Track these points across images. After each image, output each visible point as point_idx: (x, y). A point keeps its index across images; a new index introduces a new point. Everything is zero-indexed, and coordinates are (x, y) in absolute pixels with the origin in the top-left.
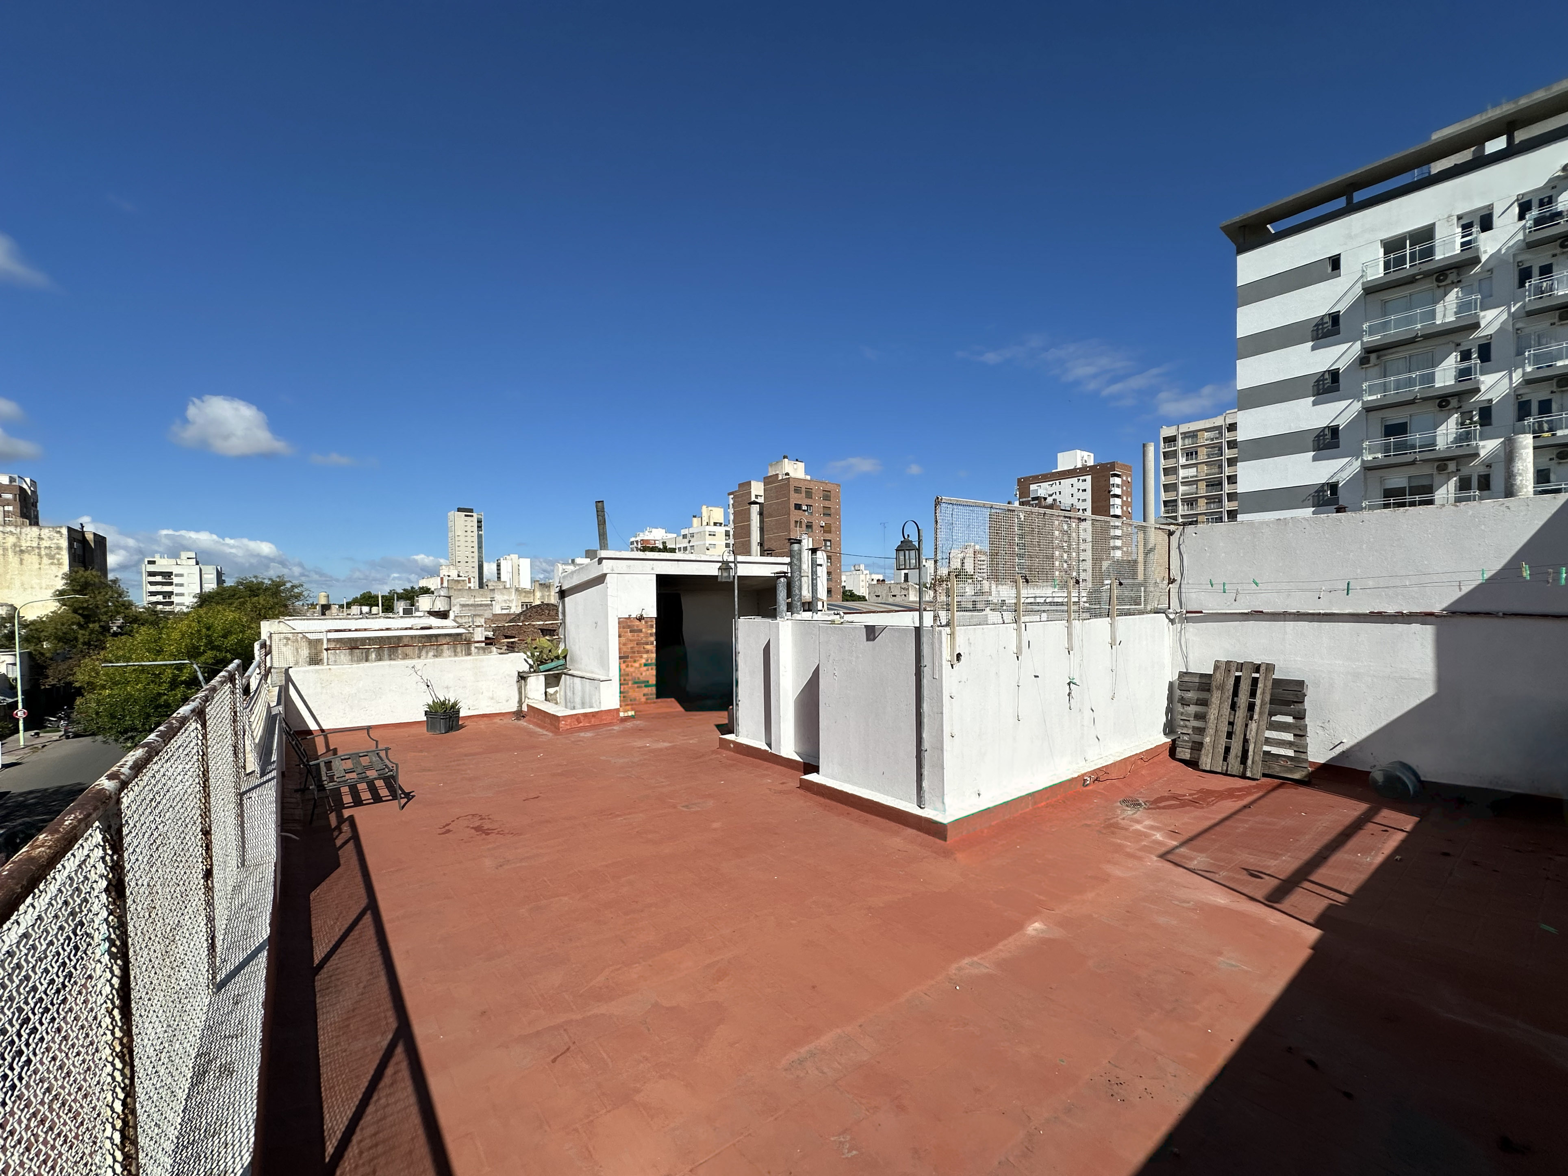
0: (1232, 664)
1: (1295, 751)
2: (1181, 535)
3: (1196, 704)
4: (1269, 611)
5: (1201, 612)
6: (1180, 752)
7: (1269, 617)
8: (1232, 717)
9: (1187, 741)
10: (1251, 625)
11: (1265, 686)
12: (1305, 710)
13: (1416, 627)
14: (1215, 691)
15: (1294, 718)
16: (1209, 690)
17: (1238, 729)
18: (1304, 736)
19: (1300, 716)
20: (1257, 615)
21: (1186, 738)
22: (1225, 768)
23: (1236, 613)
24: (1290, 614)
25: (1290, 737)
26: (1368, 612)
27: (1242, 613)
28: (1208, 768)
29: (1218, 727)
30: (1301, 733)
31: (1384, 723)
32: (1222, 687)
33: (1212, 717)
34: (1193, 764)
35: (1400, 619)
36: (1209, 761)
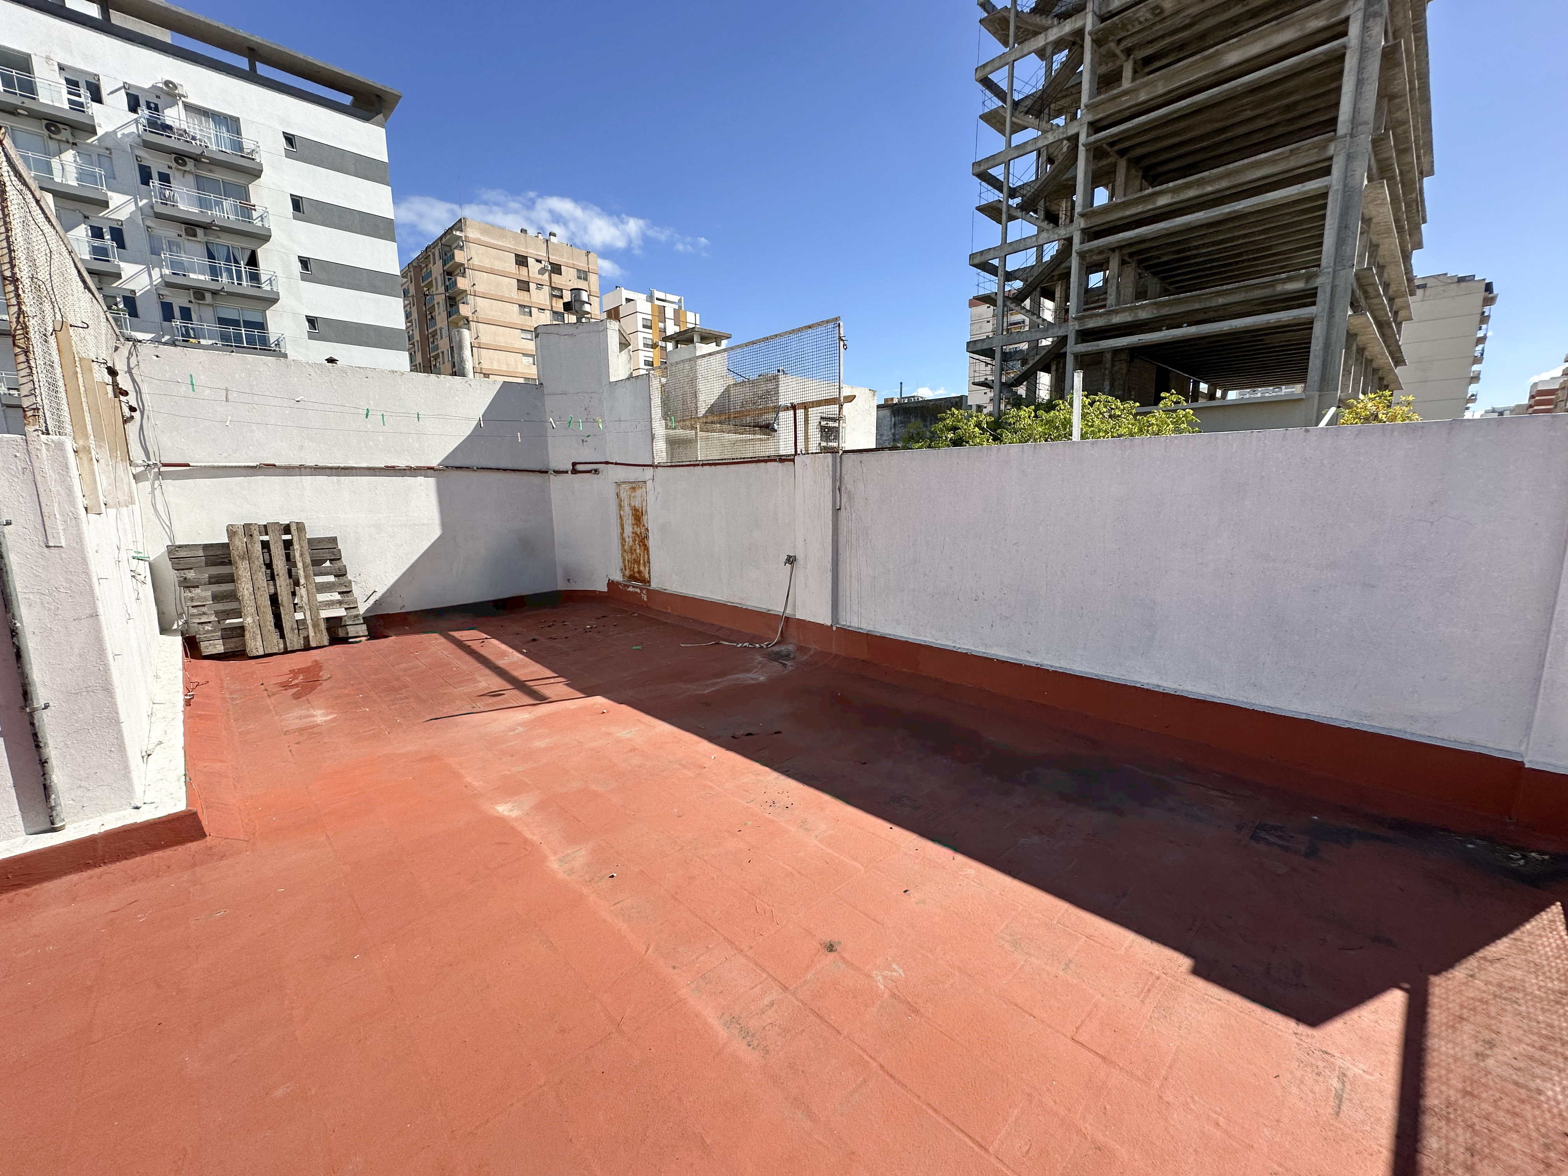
0: (251, 527)
1: (346, 609)
2: (130, 353)
3: (210, 583)
4: (283, 464)
5: (188, 466)
6: (206, 647)
7: (282, 471)
8: (272, 587)
9: (212, 631)
10: (260, 480)
11: (302, 547)
12: (345, 566)
13: (421, 479)
14: (239, 562)
15: (335, 576)
16: (230, 563)
17: (285, 599)
18: (350, 591)
19: (341, 574)
20: (268, 469)
21: (208, 627)
22: (282, 646)
23: (239, 467)
24: (306, 467)
25: (336, 596)
26: (383, 466)
27: (248, 467)
28: (262, 653)
29: (259, 603)
30: (348, 590)
31: (407, 566)
32: (247, 555)
33: (246, 592)
34: (238, 654)
35: (408, 472)
36: (259, 643)
